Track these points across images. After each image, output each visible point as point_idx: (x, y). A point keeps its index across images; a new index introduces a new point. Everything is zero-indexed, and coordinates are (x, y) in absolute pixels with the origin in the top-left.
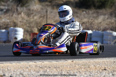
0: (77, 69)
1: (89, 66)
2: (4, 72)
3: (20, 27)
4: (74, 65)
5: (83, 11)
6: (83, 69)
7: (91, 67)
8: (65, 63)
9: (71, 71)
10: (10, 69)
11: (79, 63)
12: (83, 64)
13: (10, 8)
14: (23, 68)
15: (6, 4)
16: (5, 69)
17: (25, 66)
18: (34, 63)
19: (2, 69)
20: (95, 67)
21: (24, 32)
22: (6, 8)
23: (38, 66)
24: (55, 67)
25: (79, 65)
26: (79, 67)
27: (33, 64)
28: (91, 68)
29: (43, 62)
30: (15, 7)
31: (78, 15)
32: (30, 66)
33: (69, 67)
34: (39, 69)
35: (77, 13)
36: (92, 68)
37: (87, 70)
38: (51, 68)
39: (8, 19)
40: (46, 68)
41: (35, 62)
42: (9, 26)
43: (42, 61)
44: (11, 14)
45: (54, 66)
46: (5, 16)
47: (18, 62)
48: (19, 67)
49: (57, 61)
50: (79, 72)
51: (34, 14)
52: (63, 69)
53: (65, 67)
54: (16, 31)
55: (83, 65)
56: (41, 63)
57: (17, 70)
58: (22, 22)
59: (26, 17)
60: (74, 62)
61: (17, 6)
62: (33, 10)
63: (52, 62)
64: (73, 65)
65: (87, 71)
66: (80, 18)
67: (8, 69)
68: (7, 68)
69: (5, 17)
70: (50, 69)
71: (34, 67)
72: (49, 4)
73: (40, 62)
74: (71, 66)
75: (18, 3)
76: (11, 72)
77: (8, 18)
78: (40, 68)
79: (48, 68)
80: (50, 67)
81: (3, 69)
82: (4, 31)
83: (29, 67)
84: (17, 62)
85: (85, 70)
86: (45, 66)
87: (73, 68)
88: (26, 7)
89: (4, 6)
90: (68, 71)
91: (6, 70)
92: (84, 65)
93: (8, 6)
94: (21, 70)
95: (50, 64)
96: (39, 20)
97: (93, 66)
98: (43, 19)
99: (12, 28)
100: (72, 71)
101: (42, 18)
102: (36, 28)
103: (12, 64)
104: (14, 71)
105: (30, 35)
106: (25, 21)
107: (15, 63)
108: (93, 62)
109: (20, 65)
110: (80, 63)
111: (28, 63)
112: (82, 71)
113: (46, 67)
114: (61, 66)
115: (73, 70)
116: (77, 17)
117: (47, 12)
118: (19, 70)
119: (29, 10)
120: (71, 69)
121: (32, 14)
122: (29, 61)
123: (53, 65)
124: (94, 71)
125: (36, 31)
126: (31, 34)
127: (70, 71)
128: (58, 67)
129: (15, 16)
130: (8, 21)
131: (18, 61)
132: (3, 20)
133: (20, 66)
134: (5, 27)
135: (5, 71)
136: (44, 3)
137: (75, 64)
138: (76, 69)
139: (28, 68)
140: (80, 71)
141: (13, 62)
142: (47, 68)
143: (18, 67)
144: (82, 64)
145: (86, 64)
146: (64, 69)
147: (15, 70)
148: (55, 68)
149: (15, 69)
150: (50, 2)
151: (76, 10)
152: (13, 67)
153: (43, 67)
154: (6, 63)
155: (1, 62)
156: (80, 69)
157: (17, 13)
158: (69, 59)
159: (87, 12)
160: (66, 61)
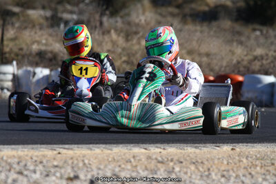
0: (245, 168)
1: (273, 162)
2: (76, 169)
4: (237, 158)
5: (254, 30)
6: (258, 168)
8: (215, 151)
9: (231, 172)
10: (90, 164)
11: (249, 152)
12: (258, 156)
13: (85, 18)
14: (118, 161)
15: (75, 9)
16: (77, 164)
17: (124, 157)
18: (143, 151)
19: (70, 162)
22: (75, 17)
23: (154, 157)
24: (194, 161)
25: (249, 159)
26: (250, 164)
27: (142, 153)
29: (164, 149)
30: (97, 17)
31: (243, 39)
32: (134, 157)
33: (225, 162)
34: (157, 166)
35: (239, 33)
37: (267, 171)
38: (184, 164)
40: (171, 164)
41: (146, 149)
43: (162, 146)
45: (192, 159)
47: (108, 146)
48: (110, 160)
49: (196, 147)
50: (250, 174)
51: (141, 34)
52: (212, 166)
53: (216, 162)
55: (257, 159)
56: (159, 150)
57: (106, 166)
58: (114, 52)
59: (121, 41)
60: (238, 150)
61: (102, 15)
62: (137, 25)
63: (186, 148)
64: (234, 158)
65: (269, 174)
66: (247, 46)
67: (84, 164)
68: (83, 161)
70: (181, 164)
71: (143, 160)
72: (176, 11)
73: (157, 147)
74: (230, 161)
75: (105, 7)
76: (92, 170)
78: (159, 162)
79: (177, 162)
80: (182, 160)
81: (73, 163)
83: (132, 160)
84: (104, 146)
85: (263, 171)
86: (169, 159)
87: (236, 164)
88: (122, 17)
89: (72, 12)
90: (224, 171)
91: (81, 164)
92: (262, 159)
93: (81, 13)
94: (115, 167)
95: (181, 153)
100: (234, 172)
103: (93, 152)
104: (99, 169)
106: (120, 50)
107: (98, 148)
109: (111, 154)
110: (251, 153)
111: (130, 150)
112: (257, 173)
113: (172, 160)
114: (207, 160)
115: (235, 169)
116: (241, 43)
118: (110, 167)
120: (230, 168)
121: (136, 33)
122: (132, 145)
123: (189, 156)
127: (228, 171)
128: (200, 161)
129: (97, 37)
131: (106, 143)
133: (111, 156)
135: (79, 168)
137: (239, 156)
138: (243, 166)
139: (130, 162)
140: (253, 173)
141: (94, 145)
142: (175, 164)
143: (106, 158)
144: (256, 156)
145: (266, 157)
146: (214, 167)
147: (102, 167)
148: (194, 163)
149: (100, 164)
150: (178, 7)
151: (238, 27)
152: (96, 158)
153: (166, 160)
154: (78, 148)
155: (67, 146)
156: (252, 169)
157: (101, 32)
158: (224, 143)
159: (265, 32)
160: (217, 148)
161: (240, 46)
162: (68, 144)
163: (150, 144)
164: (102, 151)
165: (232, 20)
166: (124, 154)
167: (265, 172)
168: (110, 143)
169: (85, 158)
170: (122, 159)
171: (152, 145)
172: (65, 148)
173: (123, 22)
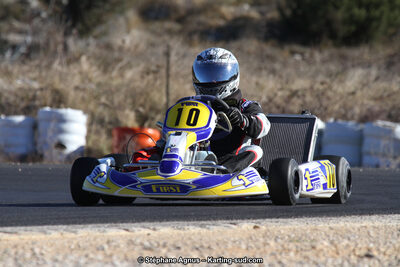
0: (273, 254)
1: (314, 244)
2: (20, 262)
3: (74, 107)
4: (262, 240)
5: (293, 53)
6: (292, 254)
7: (319, 247)
8: (229, 231)
10: (42, 254)
11: (279, 231)
12: (293, 236)
13: (41, 40)
14: (84, 249)
15: (27, 27)
16: (23, 255)
17: (94, 243)
18: (123, 233)
19: (13, 252)
20: (336, 246)
21: (90, 125)
22: (29, 39)
23: (138, 241)
24: (197, 246)
25: (279, 241)
26: (280, 248)
27: (121, 236)
28: (322, 250)
29: (154, 229)
30: (59, 37)
31: (277, 66)
32: (108, 242)
33: (244, 247)
35: (272, 59)
36: (325, 250)
37: (306, 257)
38: (182, 250)
39: (35, 79)
40: (163, 251)
41: (127, 230)
42: (37, 103)
43: (151, 225)
44: (44, 63)
45: (194, 242)
46: (26, 68)
47: (70, 227)
48: (73, 247)
49: (201, 226)
50: (280, 262)
51: (124, 62)
52: (224, 253)
53: (230, 246)
54: (62, 120)
55: (291, 241)
56: (147, 231)
57: (65, 257)
58: (84, 90)
59: (96, 74)
60: (263, 228)
61: (67, 34)
62: (121, 49)
63: (186, 227)
64: (257, 240)
65: (308, 262)
66: (281, 77)
67: (34, 254)
68: (32, 250)
69: (23, 74)
70: (178, 251)
71: (122, 246)
72: (176, 27)
73: (144, 227)
74: (251, 244)
75: (70, 23)
76: (45, 263)
77: (35, 74)
78: (145, 248)
79: (172, 248)
80: (180, 245)
81: (16, 253)
82: (19, 119)
83: (106, 247)
84: (65, 227)
85: (299, 258)
86: (161, 243)
87: (258, 248)
88: (95, 37)
89: (21, 32)
91: (28, 255)
92: (297, 241)
93: (35, 33)
94: (80, 257)
95: (179, 235)
96: (140, 84)
97: (326, 243)
98: (156, 79)
99: (48, 109)
101: (151, 77)
102: (131, 110)
103: (49, 236)
104: (56, 261)
105: (110, 134)
106: (93, 86)
107: (56, 230)
108: (327, 229)
109: (75, 239)
110: (282, 232)
111: (104, 231)
112: (291, 261)
113: (164, 246)
114: (217, 244)
116: (273, 72)
117: (167, 54)
118: (72, 257)
119: (109, 47)
120: (251, 254)
121: (119, 60)
122: (106, 225)
123: (190, 239)
124: (330, 261)
125: (130, 120)
126: (115, 133)
128: (206, 245)
129: (59, 68)
130: (36, 85)
131: (68, 223)
132: (19, 83)
133: (75, 242)
134: (23, 105)
135: (25, 260)
136: (157, 26)
137: (264, 237)
138: (269, 252)
139: (103, 249)
140: (284, 261)
141: (50, 227)
142: (169, 250)
143: (67, 245)
144: (289, 236)
145: (304, 238)
147: (60, 258)
148: (197, 249)
149: (58, 253)
150: (180, 20)
151: (268, 49)
152: (52, 245)
153: (156, 245)
154: (26, 231)
155: (9, 229)
156: (283, 255)
157: (64, 60)
158: (243, 219)
159: (307, 55)
160: (233, 226)
161: (271, 76)
162: (11, 225)
163: (133, 222)
164: (62, 234)
165: (259, 39)
166: (95, 239)
167: (301, 259)
168: (75, 223)
169: (35, 246)
170: (91, 245)
171: (136, 224)
172: (5, 232)
173: (98, 45)
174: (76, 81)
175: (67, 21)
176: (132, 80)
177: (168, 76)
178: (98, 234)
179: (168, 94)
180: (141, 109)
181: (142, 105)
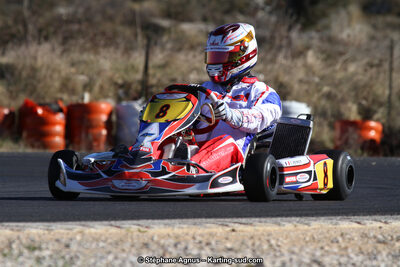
174: (301, 74)
175: (292, 15)
176: (355, 74)
177: (391, 70)
178: (330, 226)
179: (391, 87)
180: (364, 102)
181: (366, 99)
